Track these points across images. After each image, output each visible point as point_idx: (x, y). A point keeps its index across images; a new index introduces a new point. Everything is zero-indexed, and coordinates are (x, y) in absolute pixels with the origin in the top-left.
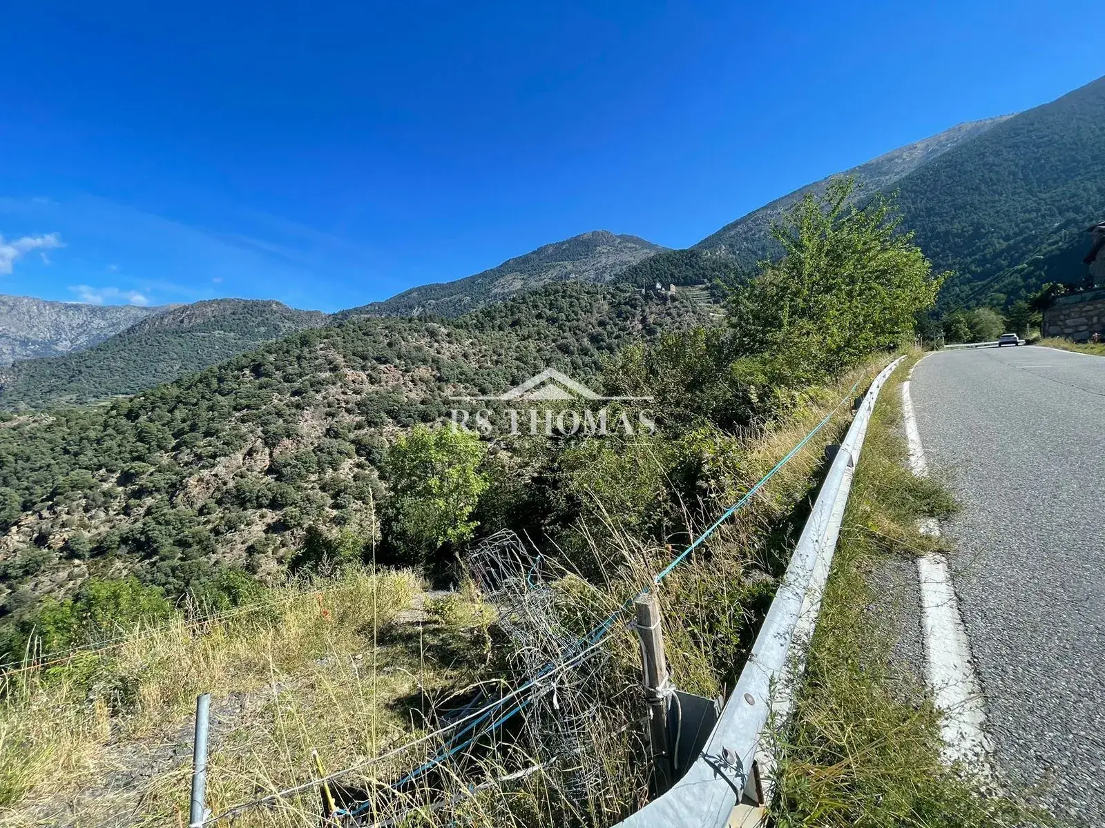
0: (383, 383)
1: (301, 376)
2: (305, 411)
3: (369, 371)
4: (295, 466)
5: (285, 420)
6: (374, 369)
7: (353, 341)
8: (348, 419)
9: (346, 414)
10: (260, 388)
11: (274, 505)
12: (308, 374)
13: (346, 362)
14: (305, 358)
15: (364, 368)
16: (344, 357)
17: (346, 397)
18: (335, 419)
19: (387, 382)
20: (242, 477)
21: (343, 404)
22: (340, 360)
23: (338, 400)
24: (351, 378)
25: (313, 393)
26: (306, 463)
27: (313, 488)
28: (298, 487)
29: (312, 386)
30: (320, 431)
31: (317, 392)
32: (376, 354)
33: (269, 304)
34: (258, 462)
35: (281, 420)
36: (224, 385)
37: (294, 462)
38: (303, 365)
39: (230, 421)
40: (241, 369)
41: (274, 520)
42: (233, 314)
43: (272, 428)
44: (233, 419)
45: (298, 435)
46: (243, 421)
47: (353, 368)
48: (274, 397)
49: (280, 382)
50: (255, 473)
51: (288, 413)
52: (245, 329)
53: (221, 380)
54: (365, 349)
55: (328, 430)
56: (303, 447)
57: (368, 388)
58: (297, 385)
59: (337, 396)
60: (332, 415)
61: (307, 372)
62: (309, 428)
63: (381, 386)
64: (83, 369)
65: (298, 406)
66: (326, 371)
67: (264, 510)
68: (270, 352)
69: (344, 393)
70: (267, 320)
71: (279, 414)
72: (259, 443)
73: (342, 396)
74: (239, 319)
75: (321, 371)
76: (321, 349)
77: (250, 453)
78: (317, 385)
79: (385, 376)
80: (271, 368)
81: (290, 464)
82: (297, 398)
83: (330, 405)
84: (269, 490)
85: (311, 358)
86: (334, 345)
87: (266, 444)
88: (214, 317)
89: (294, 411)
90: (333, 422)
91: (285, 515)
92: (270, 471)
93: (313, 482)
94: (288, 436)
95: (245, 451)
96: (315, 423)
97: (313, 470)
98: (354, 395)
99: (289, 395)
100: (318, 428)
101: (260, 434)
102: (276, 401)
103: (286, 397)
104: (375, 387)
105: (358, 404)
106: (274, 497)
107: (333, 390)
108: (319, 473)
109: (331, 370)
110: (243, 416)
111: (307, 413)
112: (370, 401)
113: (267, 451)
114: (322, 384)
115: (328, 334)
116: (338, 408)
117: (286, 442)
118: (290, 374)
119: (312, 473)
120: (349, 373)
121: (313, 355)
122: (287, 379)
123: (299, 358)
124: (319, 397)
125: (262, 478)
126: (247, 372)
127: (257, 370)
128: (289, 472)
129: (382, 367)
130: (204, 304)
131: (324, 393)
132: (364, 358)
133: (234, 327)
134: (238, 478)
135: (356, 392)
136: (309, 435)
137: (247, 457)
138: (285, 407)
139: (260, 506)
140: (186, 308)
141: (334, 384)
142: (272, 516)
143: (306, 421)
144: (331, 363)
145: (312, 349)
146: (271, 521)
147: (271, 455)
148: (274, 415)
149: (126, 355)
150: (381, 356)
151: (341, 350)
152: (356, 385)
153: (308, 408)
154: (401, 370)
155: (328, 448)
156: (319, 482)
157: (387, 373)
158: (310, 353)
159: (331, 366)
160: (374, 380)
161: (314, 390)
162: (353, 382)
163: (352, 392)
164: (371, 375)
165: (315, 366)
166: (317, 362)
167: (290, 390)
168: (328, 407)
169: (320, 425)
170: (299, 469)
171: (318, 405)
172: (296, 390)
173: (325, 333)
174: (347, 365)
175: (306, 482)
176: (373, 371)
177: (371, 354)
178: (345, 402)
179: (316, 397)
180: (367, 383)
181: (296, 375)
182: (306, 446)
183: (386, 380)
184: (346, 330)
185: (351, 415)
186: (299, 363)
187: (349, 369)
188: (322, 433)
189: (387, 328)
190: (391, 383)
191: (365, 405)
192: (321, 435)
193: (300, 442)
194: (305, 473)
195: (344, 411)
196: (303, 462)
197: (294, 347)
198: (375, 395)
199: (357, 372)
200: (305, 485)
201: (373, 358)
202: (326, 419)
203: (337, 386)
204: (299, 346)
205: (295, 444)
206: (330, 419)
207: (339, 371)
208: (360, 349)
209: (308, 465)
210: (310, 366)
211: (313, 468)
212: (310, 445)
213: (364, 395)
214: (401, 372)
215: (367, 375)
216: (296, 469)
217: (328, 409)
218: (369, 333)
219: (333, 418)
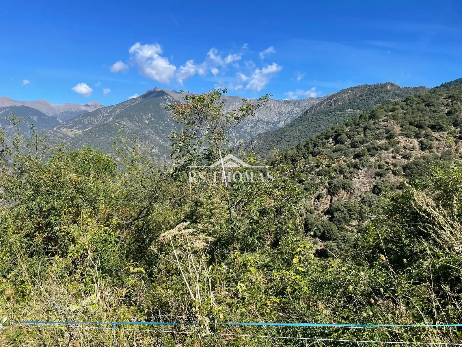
0: (434, 150)
1: (362, 142)
2: (360, 171)
3: (422, 138)
4: (342, 212)
5: (344, 176)
6: (426, 136)
7: (413, 113)
8: (392, 179)
9: (392, 175)
10: (334, 152)
11: (324, 237)
12: (367, 142)
13: (402, 130)
14: (370, 129)
15: (417, 136)
16: (401, 127)
17: (394, 161)
18: (383, 179)
19: (438, 148)
20: (311, 213)
21: (391, 167)
22: (397, 129)
23: (388, 163)
24: (403, 145)
25: (368, 156)
26: (350, 210)
27: (352, 231)
28: (342, 228)
29: (368, 151)
30: (369, 187)
31: (372, 156)
32: (432, 122)
33: (385, 85)
34: (322, 205)
35: (342, 177)
36: (316, 149)
37: (342, 208)
38: (367, 135)
39: (312, 174)
40: (327, 138)
41: (321, 248)
42: (361, 96)
43: (335, 182)
44: (314, 173)
45: (351, 188)
46: (319, 175)
47: (406, 136)
48: (341, 159)
49: (348, 148)
50: (319, 212)
51: (348, 171)
53: (315, 145)
54: (422, 118)
55: (375, 187)
56: (353, 198)
57: (418, 153)
58: (359, 150)
59: (387, 160)
60: (380, 175)
61: (368, 140)
62: (360, 183)
63: (430, 152)
64: (283, 137)
65: (356, 167)
66: (382, 139)
67: (317, 239)
68: (347, 125)
69: (394, 157)
70: (383, 98)
71: (341, 172)
72: (325, 191)
73: (392, 159)
74: (364, 100)
75: (379, 139)
76: (384, 121)
77: (318, 198)
78: (373, 150)
79: (437, 142)
80: (344, 136)
81: (340, 210)
82: (357, 160)
83: (380, 167)
84: (322, 226)
85: (374, 129)
86: (395, 117)
87: (329, 192)
88: (349, 100)
89: (352, 169)
90: (380, 181)
91: (326, 246)
92: (327, 212)
93: (353, 226)
94: (344, 189)
95: (316, 195)
96: (366, 180)
98: (403, 160)
99: (352, 157)
100: (368, 184)
101: (327, 184)
102: (342, 161)
103: (350, 159)
104: (426, 153)
105: (405, 168)
106: (324, 231)
107: (385, 154)
108: (360, 220)
109: (387, 138)
110: (320, 171)
111: (361, 172)
112: (416, 165)
113: (329, 197)
114: (377, 150)
115: (393, 108)
116: (386, 169)
117: (342, 192)
118: (356, 142)
119: (354, 219)
120: (402, 141)
121: (376, 126)
122: (353, 146)
123: (365, 129)
124: (372, 160)
125: (321, 217)
126: (331, 140)
127: (337, 140)
128: (338, 216)
129: (435, 134)
130: (343, 92)
131: (377, 157)
132: (420, 126)
133: (360, 106)
134: (308, 213)
135: (404, 157)
136: (359, 189)
137: (316, 200)
138: (346, 167)
139: (315, 236)
140: (334, 96)
141: (387, 149)
142: (320, 245)
143: (359, 178)
144: (387, 132)
145: (377, 121)
146: (319, 248)
147: (331, 201)
148: (338, 172)
149: (301, 128)
150: (436, 124)
151: (400, 121)
152: (407, 150)
153: (362, 168)
154: (455, 137)
155: (369, 201)
156: (357, 227)
157: (440, 140)
158: (374, 125)
159: (388, 135)
160: (424, 146)
161: (370, 154)
162: (405, 148)
163: (401, 156)
164: (423, 142)
165: (376, 134)
166: (378, 132)
167: (353, 154)
168: (378, 168)
169: (370, 182)
170: (345, 214)
171: (370, 166)
172: (357, 154)
173: (392, 107)
174: (402, 134)
175: (348, 225)
176: (426, 138)
177: (427, 123)
178: (393, 165)
179: (370, 160)
180: (417, 149)
181: (360, 142)
182: (356, 198)
183: (438, 146)
184: (411, 103)
185: (396, 177)
186: (364, 133)
187: (402, 137)
188: (370, 189)
189: (450, 97)
190: (442, 149)
191: (410, 169)
192: (369, 190)
193: (352, 194)
194: (349, 218)
195: (391, 172)
196: (348, 210)
197: (364, 120)
198: (422, 160)
199: (410, 139)
200: (347, 227)
201: (428, 127)
202: (375, 178)
203: (389, 151)
204: (368, 119)
205: (348, 195)
206: (378, 178)
207: (394, 138)
208: (417, 119)
209: (352, 212)
210: (372, 135)
211: (355, 216)
212: (359, 197)
213: (412, 159)
214: (455, 139)
215: (419, 142)
216: (343, 214)
217: (378, 170)
218: (431, 104)
219: (381, 178)
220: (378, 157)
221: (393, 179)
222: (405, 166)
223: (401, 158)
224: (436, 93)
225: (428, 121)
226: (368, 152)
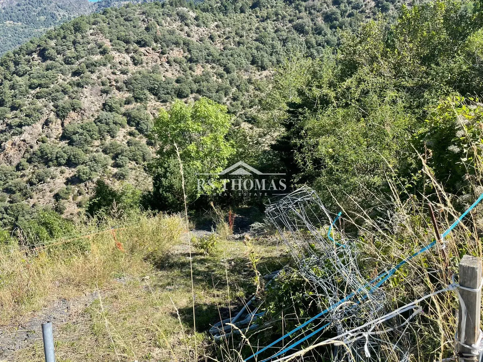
0: (144, 64)
1: (77, 58)
2: (85, 89)
3: (132, 54)
4: (82, 134)
5: (69, 97)
6: (135, 51)
7: (116, 27)
9: (117, 92)
10: (47, 70)
11: (70, 163)
12: (82, 57)
13: (112, 45)
14: (79, 43)
15: (127, 51)
16: (111, 41)
17: (115, 77)
18: (109, 96)
19: (147, 63)
20: (43, 142)
21: (114, 83)
22: (107, 44)
23: (109, 79)
24: (118, 60)
25: (89, 73)
26: (89, 131)
27: (97, 151)
28: (86, 150)
29: (87, 67)
30: (98, 106)
31: (92, 72)
32: (136, 38)
34: (54, 131)
35: (67, 97)
36: (19, 68)
37: (80, 131)
38: (79, 49)
39: (28, 97)
40: (30, 53)
41: (71, 175)
43: (60, 103)
44: (30, 96)
45: (81, 109)
46: (38, 98)
47: (119, 51)
48: (59, 77)
49: (62, 64)
50: (53, 139)
51: (71, 90)
52: (29, 18)
53: (16, 63)
54: (127, 33)
55: (104, 105)
56: (86, 118)
57: (132, 68)
58: (75, 67)
59: (108, 76)
60: (106, 92)
61: (82, 55)
62: (89, 103)
63: (142, 67)
65: (79, 85)
66: (97, 54)
67: (63, 167)
68: (50, 38)
69: (114, 73)
70: (45, 9)
71: (65, 92)
72: (52, 115)
73: (112, 75)
74: (24, 10)
75: (93, 54)
76: (91, 34)
77: (47, 123)
78: (92, 66)
79: (145, 57)
80: (53, 52)
81: (77, 132)
82: (77, 78)
83: (103, 84)
84: (65, 152)
85: (84, 43)
86: (101, 30)
87: (58, 116)
88: (4, 9)
89: (76, 88)
90: (107, 98)
91: (79, 171)
92: (63, 137)
93: (97, 146)
94: (74, 110)
95: (42, 121)
96: (93, 99)
97: (96, 137)
98: (122, 75)
99: (70, 75)
100: (96, 103)
101: (52, 108)
102: (61, 80)
103: (68, 77)
104: (138, 68)
105: (126, 83)
106: (69, 158)
107: (105, 71)
108: (101, 139)
109: (101, 53)
110: (38, 93)
111: (86, 91)
112: (135, 80)
113: (59, 121)
114: (95, 66)
115: (95, 21)
116: (110, 86)
117: (73, 114)
118: (70, 58)
119: (95, 139)
121: (85, 40)
122: (67, 62)
123: (74, 43)
124: (94, 76)
125: (58, 143)
126: (35, 55)
127: (43, 55)
128: (78, 139)
129: (142, 50)
131: (97, 74)
132: (127, 42)
133: (21, 17)
134: (40, 143)
135: (123, 72)
136: (90, 109)
137: (45, 126)
138: (69, 86)
139: (59, 165)
141: (105, 65)
142: (69, 172)
143: (86, 97)
144: (100, 47)
145: (84, 34)
146: (69, 176)
147: (62, 125)
148: (61, 92)
150: (140, 40)
151: (108, 35)
152: (123, 66)
153: (86, 86)
154: (158, 52)
155: (105, 119)
156: (101, 147)
157: (147, 55)
158: (83, 38)
159: (101, 50)
160: (136, 61)
161: (89, 71)
162: (120, 63)
163: (120, 72)
164: (134, 57)
165: (88, 49)
166: (89, 46)
167: (71, 71)
168: (103, 85)
169: (98, 100)
170: (85, 136)
171: (94, 84)
172: (75, 71)
173: (93, 20)
174: (114, 49)
175: (92, 146)
176: (135, 53)
177: (132, 38)
178: (115, 81)
179: (92, 77)
180: (131, 65)
181: (73, 58)
182: (88, 118)
183: (147, 61)
184: (110, 16)
185: (121, 92)
186: (75, 48)
187: (116, 52)
188: (99, 107)
189: (144, 13)
190: (150, 64)
191: (131, 84)
192: (99, 109)
193: (83, 114)
194: (90, 139)
195: (115, 88)
196: (87, 131)
197: (70, 33)
198: (138, 75)
199: (123, 55)
200: (91, 149)
201: (134, 42)
202: (101, 95)
203: (107, 67)
204: (73, 32)
205: (80, 116)
206: (104, 95)
207: (108, 54)
208: (123, 34)
209: (92, 133)
210: (84, 50)
211: (96, 135)
212: (91, 117)
213: (129, 74)
214: (158, 54)
215: (131, 57)
216: (83, 136)
217: (102, 87)
218: (129, 19)
219: (107, 95)
220: (99, 73)
221: (118, 94)
222: (126, 81)
224: (129, 7)
225: (133, 37)
226: (87, 68)
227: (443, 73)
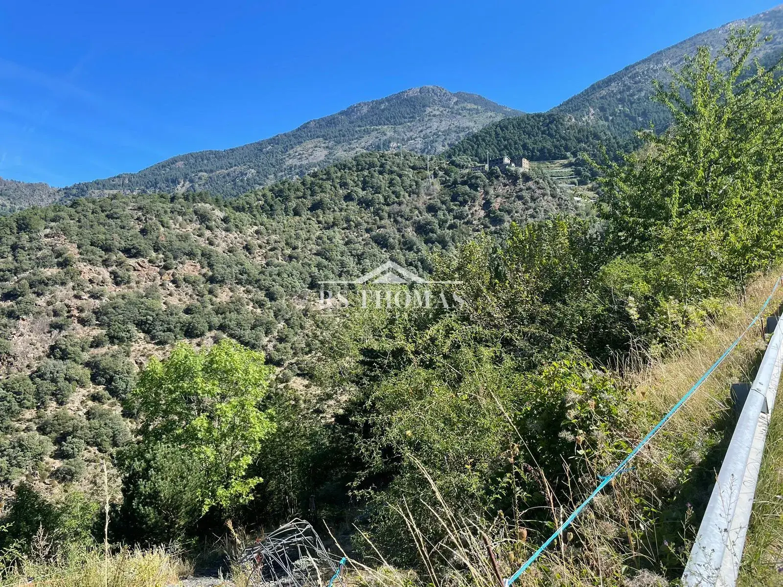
0: (133, 284)
1: (16, 272)
2: (21, 321)
3: (114, 267)
6: (120, 264)
7: (92, 226)
8: (81, 333)
9: (79, 326)
12: (25, 271)
13: (81, 254)
14: (23, 248)
15: (106, 263)
16: (79, 247)
17: (79, 303)
18: (64, 333)
19: (138, 282)
21: (75, 313)
22: (72, 251)
23: (68, 306)
24: (87, 277)
25: (33, 296)
26: (18, 393)
27: (28, 429)
28: (7, 428)
29: (31, 286)
30: (41, 349)
31: (39, 295)
32: (123, 244)
38: (21, 258)
45: (9, 355)
47: (91, 262)
54: (108, 236)
55: (52, 348)
56: (15, 371)
57: (111, 289)
58: (10, 285)
59: (67, 301)
60: (60, 327)
61: (25, 267)
62: (25, 344)
63: (129, 288)
65: (11, 315)
66: (51, 266)
69: (77, 297)
73: (75, 300)
75: (45, 266)
76: (46, 236)
78: (39, 286)
79: (136, 273)
82: (9, 303)
83: (56, 313)
85: (31, 248)
86: (65, 231)
89: (5, 320)
90: (60, 337)
93: (30, 420)
96: (34, 337)
97: (28, 404)
98: (92, 300)
100: (38, 345)
104: (122, 289)
105: (97, 313)
107: (61, 292)
108: (38, 407)
109: (59, 265)
111: (23, 325)
112: (114, 308)
114: (46, 285)
115: (56, 216)
116: (68, 317)
118: (2, 270)
119: (27, 408)
120: (86, 270)
121: (35, 244)
123: (14, 248)
124: (41, 301)
129: (132, 262)
131: (48, 297)
132: (107, 249)
135: (94, 296)
136: (25, 354)
141: (63, 284)
143: (21, 335)
144: (59, 255)
145: (34, 235)
150: (130, 247)
151: (75, 237)
152: (95, 285)
153: (24, 317)
154: (158, 267)
155: (51, 373)
156: (37, 421)
157: (138, 270)
158: (30, 241)
159: (60, 260)
160: (120, 279)
161: (34, 293)
162: (91, 281)
163: (89, 295)
164: (116, 273)
165: (38, 258)
166: (39, 254)
168: (54, 316)
169: (42, 340)
170: (9, 402)
171: (39, 313)
172: (9, 293)
173: (53, 214)
174: (83, 259)
175: (18, 420)
176: (119, 267)
177: (117, 244)
178: (78, 309)
179: (37, 302)
180: (110, 284)
181: (9, 271)
182: (20, 370)
183: (137, 279)
184: (83, 211)
185: (86, 328)
186: (14, 255)
187: (85, 264)
188: (43, 352)
189: (140, 208)
190: (143, 283)
191: (106, 314)
192: (42, 354)
193: (12, 364)
194: (17, 408)
195: (76, 321)
196: (15, 393)
197: (9, 232)
198: (120, 300)
199: (97, 268)
200: (17, 425)
201: (119, 250)
202: (50, 332)
203: (67, 287)
204: (15, 231)
205: (4, 367)
206: (55, 332)
207: (71, 266)
208: (102, 237)
209: (22, 396)
210: (30, 259)
211: (29, 401)
212: (26, 369)
213: (105, 300)
214: (158, 270)
215: (111, 273)
216: (5, 402)
217: (53, 318)
218: (115, 216)
219: (60, 332)
220: (50, 296)
221: (81, 331)
222: (97, 310)
223: (89, 297)
224: (117, 199)
225: (118, 242)
226: (31, 288)
227: (573, 315)
